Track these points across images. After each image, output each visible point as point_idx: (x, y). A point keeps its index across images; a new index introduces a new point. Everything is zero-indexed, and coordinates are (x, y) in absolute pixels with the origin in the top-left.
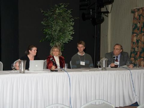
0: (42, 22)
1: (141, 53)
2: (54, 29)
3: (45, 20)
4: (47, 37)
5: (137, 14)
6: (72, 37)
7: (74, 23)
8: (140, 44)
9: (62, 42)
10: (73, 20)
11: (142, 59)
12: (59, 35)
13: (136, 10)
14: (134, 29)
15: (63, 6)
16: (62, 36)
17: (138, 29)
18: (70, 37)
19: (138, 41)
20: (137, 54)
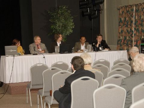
0: (50, 20)
1: (124, 40)
2: (58, 26)
3: (52, 18)
4: (53, 31)
5: (121, 11)
6: (72, 31)
7: (73, 20)
8: (123, 34)
9: (65, 35)
10: (73, 17)
11: (125, 45)
12: (62, 29)
13: (121, 8)
14: (119, 23)
15: (64, 8)
16: (64, 30)
17: (122, 23)
18: (70, 30)
19: (122, 32)
20: (122, 41)
